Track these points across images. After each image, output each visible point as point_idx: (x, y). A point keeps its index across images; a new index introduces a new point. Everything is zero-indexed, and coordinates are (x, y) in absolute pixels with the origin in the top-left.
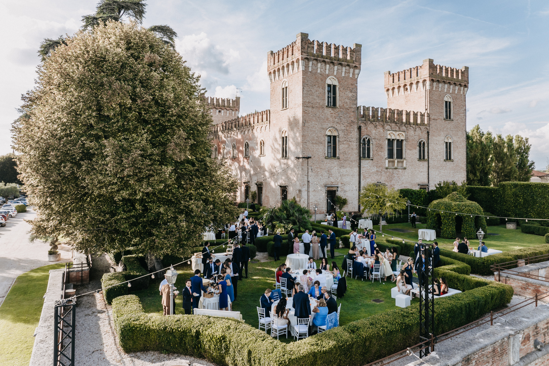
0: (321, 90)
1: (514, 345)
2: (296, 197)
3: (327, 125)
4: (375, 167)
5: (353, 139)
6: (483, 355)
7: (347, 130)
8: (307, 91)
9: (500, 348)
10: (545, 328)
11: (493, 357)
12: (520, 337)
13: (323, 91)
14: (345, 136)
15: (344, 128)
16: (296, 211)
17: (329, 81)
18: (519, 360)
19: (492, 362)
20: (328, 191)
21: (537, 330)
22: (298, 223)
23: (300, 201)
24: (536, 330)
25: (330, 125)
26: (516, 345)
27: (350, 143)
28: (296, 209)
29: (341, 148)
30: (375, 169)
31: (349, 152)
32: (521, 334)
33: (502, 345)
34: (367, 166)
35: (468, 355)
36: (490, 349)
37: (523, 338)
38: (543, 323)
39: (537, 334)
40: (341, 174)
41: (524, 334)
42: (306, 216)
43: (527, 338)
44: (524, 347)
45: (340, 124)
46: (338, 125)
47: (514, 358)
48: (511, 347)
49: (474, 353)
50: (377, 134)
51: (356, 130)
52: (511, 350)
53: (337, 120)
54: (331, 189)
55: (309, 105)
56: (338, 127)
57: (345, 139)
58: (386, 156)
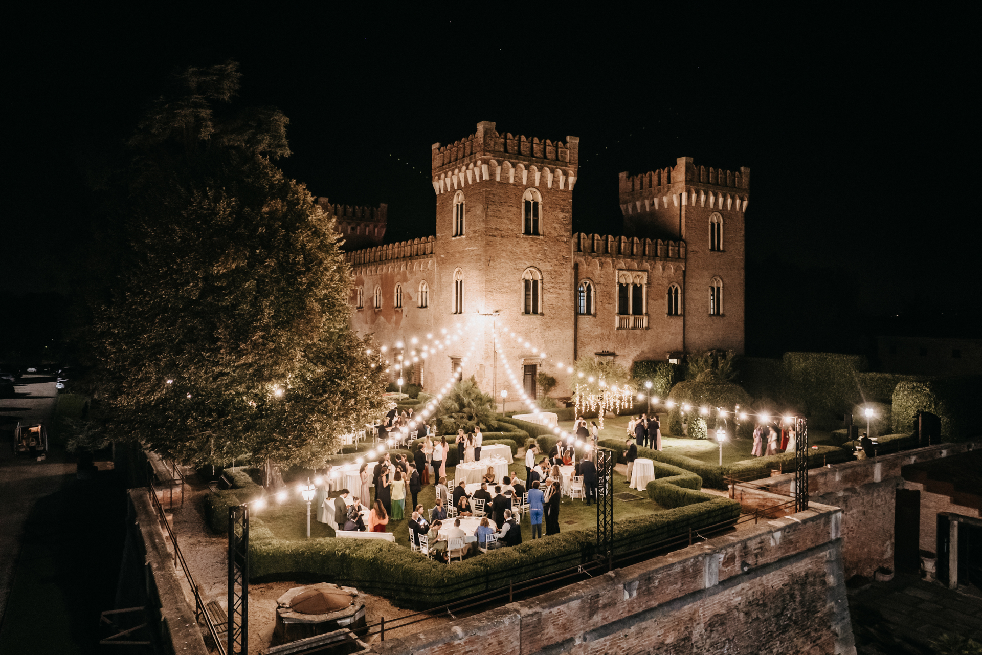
0: (515, 209)
1: (710, 565)
2: (475, 376)
3: (525, 263)
4: (600, 328)
5: (566, 285)
6: (669, 575)
7: (556, 271)
8: (493, 211)
9: (693, 569)
10: (758, 548)
11: (683, 578)
12: (721, 557)
13: (519, 210)
14: (553, 281)
15: (551, 268)
16: (472, 400)
17: (528, 195)
18: (717, 583)
19: (682, 584)
20: (525, 366)
21: (746, 550)
22: (475, 418)
23: (482, 381)
24: (744, 551)
25: (529, 265)
26: (713, 566)
27: (560, 291)
28: (473, 396)
29: (546, 299)
30: (599, 331)
31: (559, 304)
32: (723, 554)
33: (694, 565)
34: (587, 326)
35: (649, 574)
36: (678, 568)
37: (725, 558)
38: (754, 542)
39: (746, 555)
40: (546, 339)
41: (726, 554)
42: (488, 406)
43: (730, 560)
44: (726, 569)
45: (544, 262)
46: (542, 264)
47: (710, 580)
48: (707, 568)
49: (657, 571)
50: (602, 276)
51: (570, 271)
52: (707, 571)
53: (539, 255)
54: (530, 362)
55: (496, 234)
56: (542, 266)
57: (552, 285)
58: (617, 311)
